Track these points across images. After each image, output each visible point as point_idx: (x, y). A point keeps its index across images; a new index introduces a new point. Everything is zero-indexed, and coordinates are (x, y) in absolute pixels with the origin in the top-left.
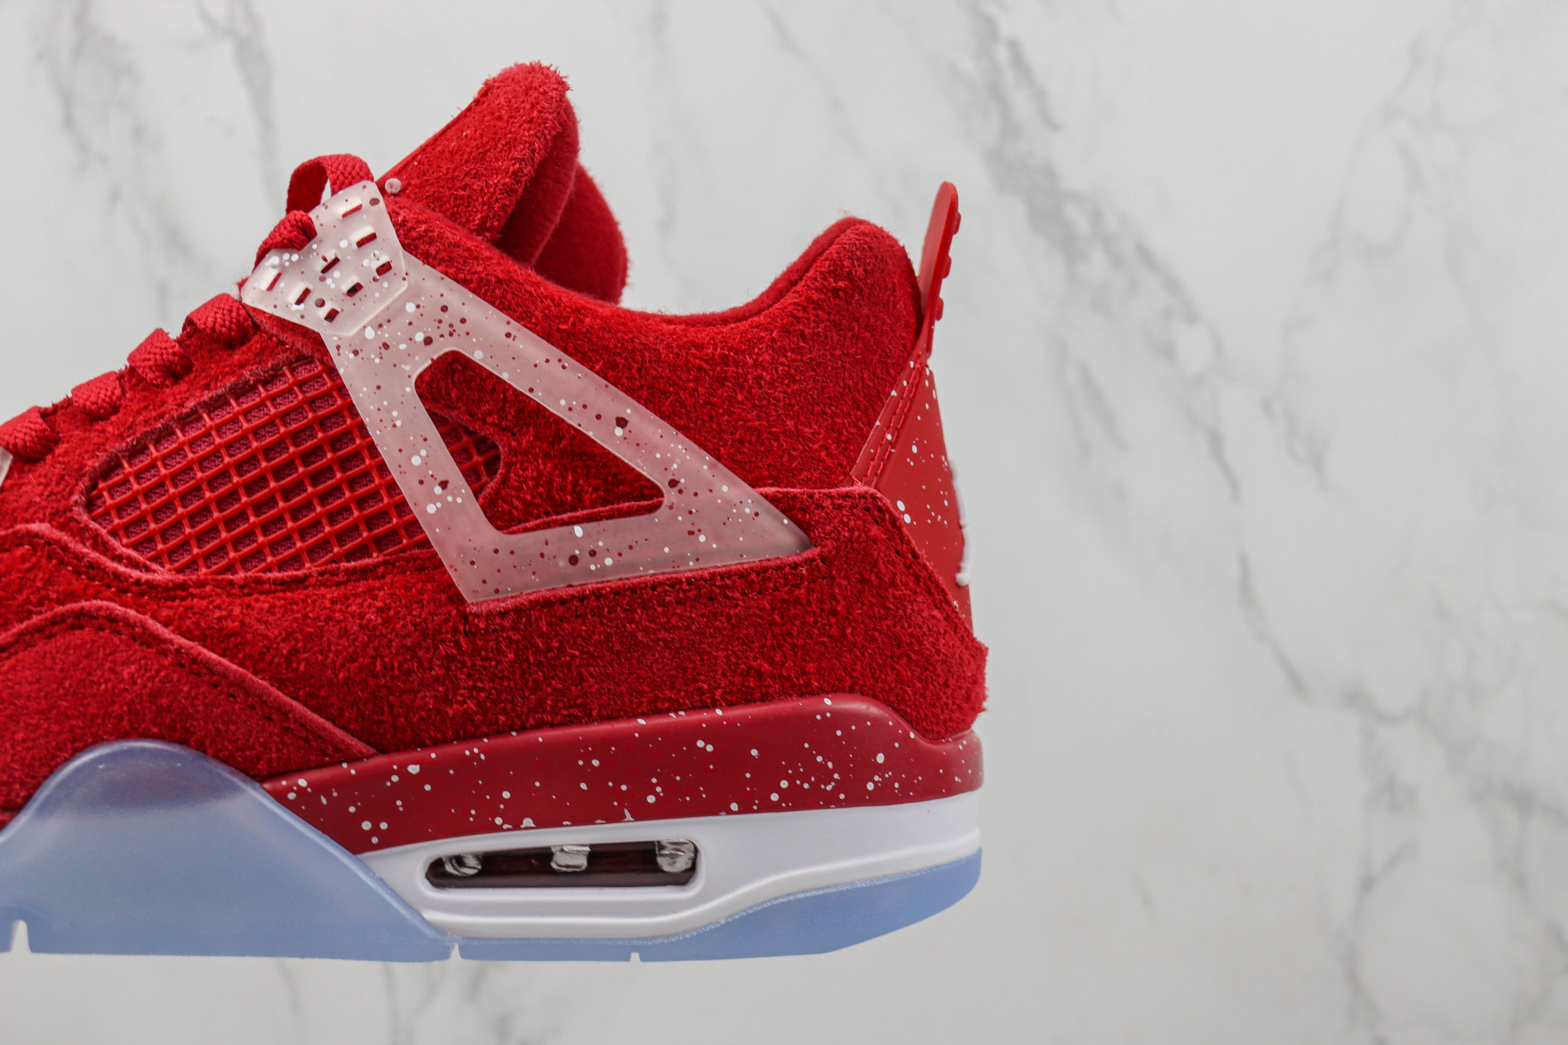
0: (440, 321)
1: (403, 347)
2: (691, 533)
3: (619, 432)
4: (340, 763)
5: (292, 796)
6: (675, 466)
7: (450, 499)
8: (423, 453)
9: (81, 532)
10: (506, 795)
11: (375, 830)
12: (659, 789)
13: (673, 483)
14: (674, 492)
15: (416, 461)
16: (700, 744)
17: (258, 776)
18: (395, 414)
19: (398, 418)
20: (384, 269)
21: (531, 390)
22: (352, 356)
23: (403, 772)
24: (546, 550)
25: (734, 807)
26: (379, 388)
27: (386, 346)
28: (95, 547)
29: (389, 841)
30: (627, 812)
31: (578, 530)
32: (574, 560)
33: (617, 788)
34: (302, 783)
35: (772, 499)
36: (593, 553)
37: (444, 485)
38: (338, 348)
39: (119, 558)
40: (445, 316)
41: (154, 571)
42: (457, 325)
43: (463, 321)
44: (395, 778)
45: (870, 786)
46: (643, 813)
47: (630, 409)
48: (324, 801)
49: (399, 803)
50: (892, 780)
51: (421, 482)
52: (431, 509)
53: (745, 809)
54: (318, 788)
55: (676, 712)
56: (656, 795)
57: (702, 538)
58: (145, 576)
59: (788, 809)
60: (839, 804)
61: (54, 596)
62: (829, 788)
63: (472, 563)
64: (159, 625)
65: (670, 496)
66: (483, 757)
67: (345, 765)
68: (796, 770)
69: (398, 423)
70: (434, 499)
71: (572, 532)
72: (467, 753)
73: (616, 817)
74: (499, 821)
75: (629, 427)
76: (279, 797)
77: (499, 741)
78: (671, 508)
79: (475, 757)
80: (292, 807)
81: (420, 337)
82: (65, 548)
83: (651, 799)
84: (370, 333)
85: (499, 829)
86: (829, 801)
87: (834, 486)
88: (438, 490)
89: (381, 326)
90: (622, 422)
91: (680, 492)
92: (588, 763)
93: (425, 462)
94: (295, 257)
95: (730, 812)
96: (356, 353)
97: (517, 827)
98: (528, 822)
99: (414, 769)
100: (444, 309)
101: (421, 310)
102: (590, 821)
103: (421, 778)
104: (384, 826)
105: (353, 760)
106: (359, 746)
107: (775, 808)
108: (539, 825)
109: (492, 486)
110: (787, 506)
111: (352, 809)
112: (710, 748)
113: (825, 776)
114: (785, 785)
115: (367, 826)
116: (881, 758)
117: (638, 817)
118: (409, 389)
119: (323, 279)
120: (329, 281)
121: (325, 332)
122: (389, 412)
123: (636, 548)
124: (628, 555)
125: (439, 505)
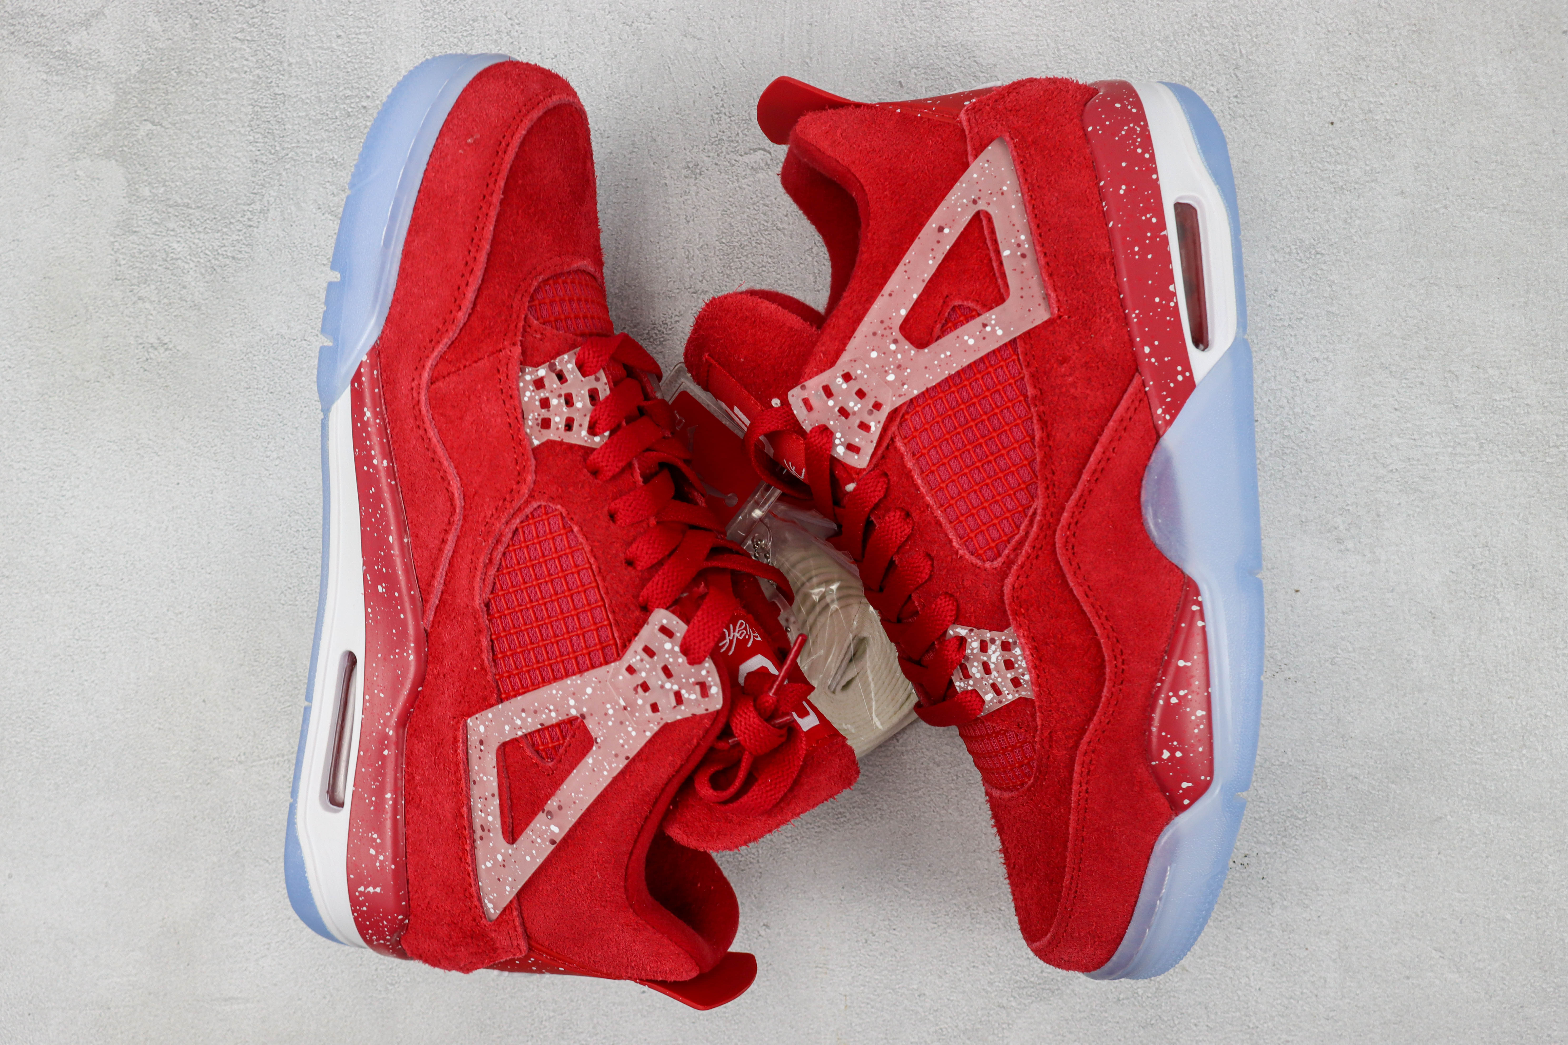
0: (883, 336)
1: (899, 356)
2: (1002, 194)
3: (946, 231)
4: (1146, 392)
5: (1168, 417)
6: (965, 201)
7: (993, 322)
8: (966, 338)
10: (1157, 300)
11: (1182, 373)
12: (1148, 216)
13: (975, 202)
14: (980, 202)
15: (971, 342)
16: (1122, 192)
17: (1159, 437)
19: (945, 354)
20: (847, 377)
21: (923, 281)
23: (1150, 356)
24: (1019, 270)
25: (1154, 176)
26: (926, 368)
28: (1021, 549)
29: (1187, 367)
30: (1163, 233)
31: (1006, 253)
32: (1023, 256)
33: (1150, 238)
34: (1160, 411)
35: (976, 157)
36: (1019, 245)
37: (985, 325)
38: (900, 396)
39: (1027, 533)
41: (1036, 509)
42: (885, 325)
43: (882, 322)
44: (1153, 360)
45: (1134, 110)
46: (1162, 225)
47: (932, 224)
48: (1169, 400)
49: (1166, 359)
51: (984, 338)
52: (1000, 332)
53: (1155, 171)
54: (1162, 402)
55: (1103, 207)
56: (1151, 217)
57: (1005, 188)
58: (1039, 511)
59: (1152, 149)
60: (1146, 125)
61: (1053, 568)
62: (1138, 129)
63: (1030, 311)
64: (1072, 497)
65: (982, 206)
66: (1137, 312)
67: (1147, 389)
68: (1130, 145)
69: (948, 353)
70: (994, 331)
71: (1008, 256)
72: (1135, 320)
73: (1165, 239)
74: (1172, 304)
75: (943, 225)
76: (1169, 423)
77: (1129, 303)
78: (989, 204)
79: (1137, 316)
80: (1173, 417)
81: (893, 347)
82: (1022, 566)
83: (1154, 220)
85: (1176, 304)
86: (1145, 128)
87: (963, 130)
88: (988, 329)
89: (886, 371)
90: (941, 229)
91: (979, 198)
92: (1137, 253)
94: (838, 435)
95: (1157, 179)
97: (1174, 294)
98: (1171, 288)
99: (1147, 350)
100: (875, 334)
101: (876, 348)
102: (1169, 253)
103: (1151, 346)
104: (1179, 368)
105: (1144, 384)
106: (1136, 381)
107: (1153, 155)
108: (1172, 281)
109: (978, 308)
110: (978, 150)
111: (1172, 385)
112: (1124, 187)
113: (1131, 131)
114: (1139, 151)
115: (1180, 378)
116: (1118, 105)
117: (1164, 228)
118: (926, 350)
119: (854, 413)
120: (856, 409)
121: (886, 410)
122: (941, 360)
123: (1014, 222)
124: (1018, 227)
125: (997, 328)
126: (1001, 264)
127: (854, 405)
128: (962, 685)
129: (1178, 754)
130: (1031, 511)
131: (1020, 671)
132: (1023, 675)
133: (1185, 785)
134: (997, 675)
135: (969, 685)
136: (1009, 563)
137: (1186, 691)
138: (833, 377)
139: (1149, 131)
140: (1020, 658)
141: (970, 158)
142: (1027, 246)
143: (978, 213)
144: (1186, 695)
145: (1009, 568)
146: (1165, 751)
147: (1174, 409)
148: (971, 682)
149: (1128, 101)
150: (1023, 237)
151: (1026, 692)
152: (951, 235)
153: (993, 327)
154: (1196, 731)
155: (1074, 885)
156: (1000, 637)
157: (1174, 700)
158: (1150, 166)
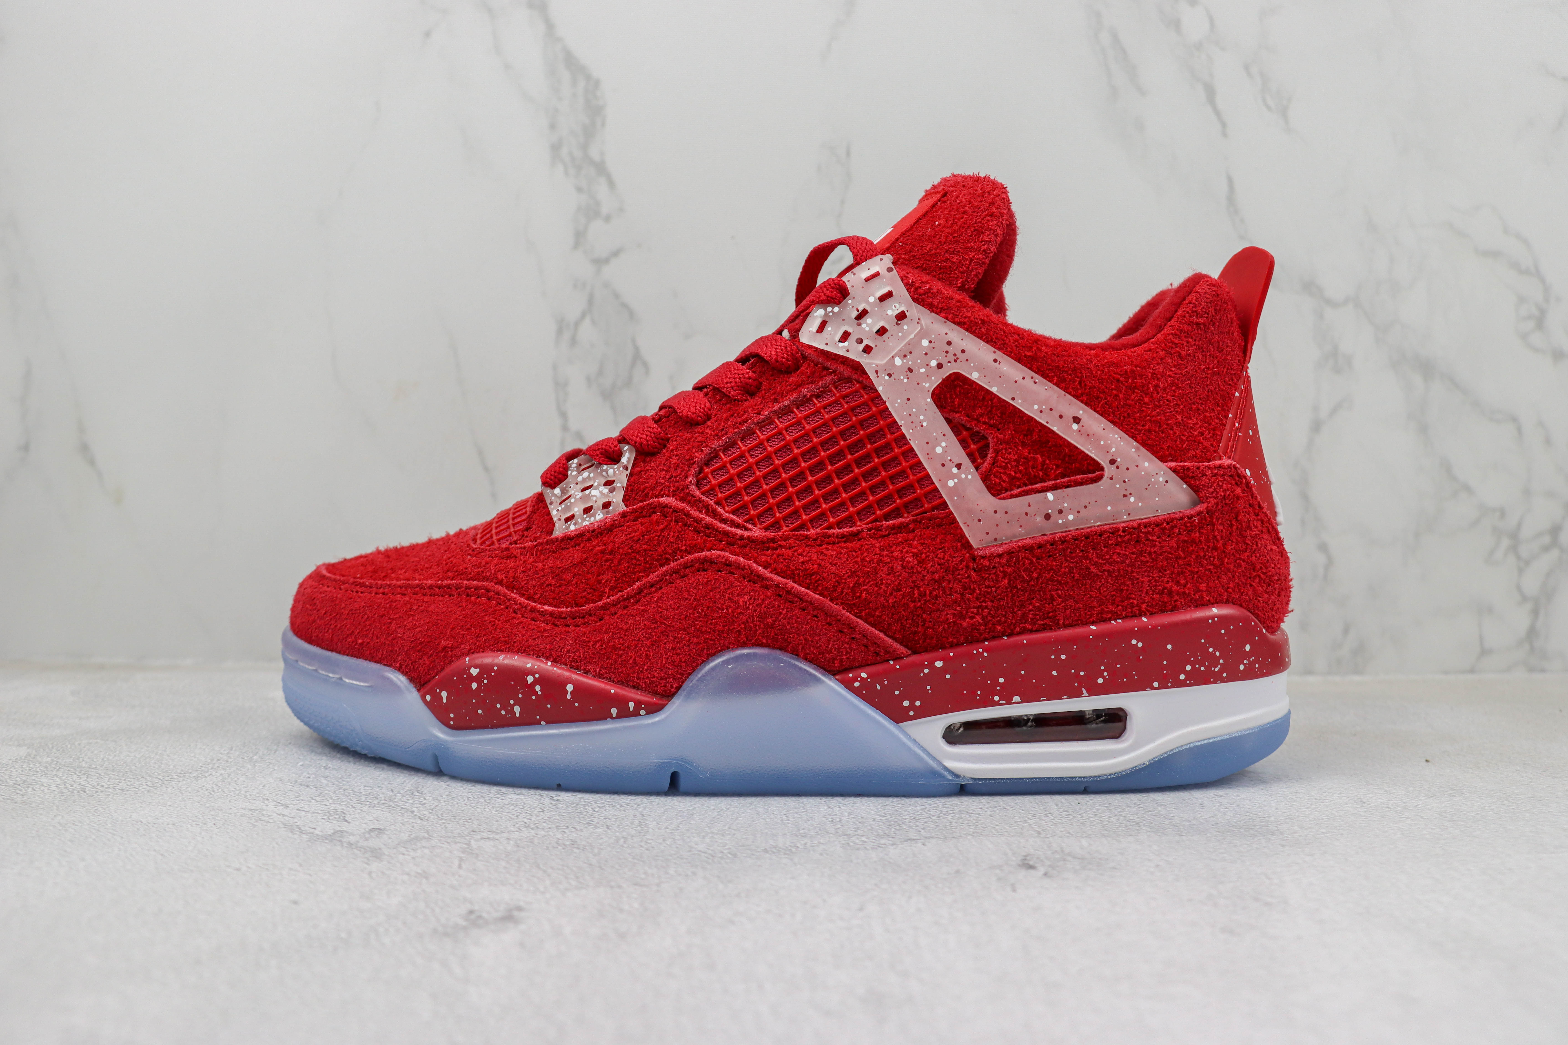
0: (947, 352)
1: (922, 370)
2: (1125, 496)
3: (1075, 426)
4: (888, 661)
5: (857, 684)
6: (1114, 450)
7: (963, 476)
8: (944, 444)
9: (695, 502)
10: (1001, 680)
11: (912, 707)
12: (1105, 674)
13: (1113, 462)
14: (1113, 467)
15: (939, 450)
16: (1134, 642)
17: (833, 672)
18: (922, 417)
19: (924, 421)
20: (901, 316)
21: (1013, 399)
22: (887, 377)
23: (931, 666)
24: (1028, 510)
25: (1156, 684)
26: (908, 400)
27: (910, 370)
28: (707, 514)
29: (922, 713)
30: (1084, 690)
31: (1050, 496)
32: (1048, 517)
33: (1077, 675)
34: (864, 675)
35: (1175, 470)
36: (1060, 512)
37: (959, 466)
38: (877, 372)
39: (724, 521)
40: (950, 348)
41: (751, 530)
42: (959, 354)
43: (963, 351)
44: (926, 671)
45: (1242, 667)
46: (1095, 691)
47: (1082, 411)
48: (878, 687)
49: (929, 687)
50: (1255, 662)
51: (943, 465)
52: (951, 483)
53: (1163, 686)
54: (874, 678)
55: (1115, 620)
56: (1104, 677)
57: (1132, 499)
58: (747, 534)
59: (1190, 685)
60: (1223, 681)
61: (684, 548)
62: (1217, 669)
63: (980, 520)
64: (760, 568)
65: (1109, 470)
66: (985, 654)
67: (891, 662)
68: (1196, 657)
69: (925, 424)
70: (953, 477)
71: (1046, 498)
72: (975, 652)
73: (1077, 694)
74: (996, 698)
75: (1081, 423)
76: (848, 685)
77: (996, 644)
78: (1111, 479)
79: (980, 655)
80: (856, 692)
81: (934, 363)
82: (688, 515)
83: (1100, 681)
84: (898, 361)
85: (997, 704)
86: (1217, 678)
87: (1210, 461)
88: (955, 470)
89: (905, 356)
90: (1077, 420)
91: (1118, 467)
92: (1058, 657)
93: (945, 451)
94: (836, 309)
95: (1153, 688)
96: (890, 375)
97: (1009, 702)
98: (1016, 699)
99: (938, 664)
100: (949, 343)
101: (933, 344)
102: (1060, 697)
103: (944, 671)
104: (918, 703)
105: (897, 659)
106: (901, 649)
107: (1183, 684)
108: (1024, 701)
109: (985, 466)
110: (1184, 475)
111: (897, 693)
112: (1140, 645)
113: (1214, 661)
114: (1188, 668)
115: (906, 703)
116: (1248, 648)
117: (1091, 693)
118: (929, 400)
119: (859, 325)
120: (864, 326)
121: (865, 361)
122: (917, 416)
123: (1089, 507)
124: (1084, 512)
125: (956, 480)
127: (870, 324)
128: (574, 465)
129: (474, 686)
130: (750, 526)
131: (580, 521)
132: (575, 524)
133: (444, 694)
134: (578, 497)
135: (573, 470)
136: (692, 501)
137: (539, 693)
138: (902, 302)
139: (1216, 683)
140: (592, 519)
141: (1173, 464)
142: (1060, 521)
144: (536, 693)
145: (688, 502)
146: (478, 670)
147: (867, 694)
148: (575, 473)
150: (1071, 517)
151: (559, 530)
153: (958, 476)
154: (498, 706)
156: (617, 498)
157: (530, 679)
158: (1169, 681)
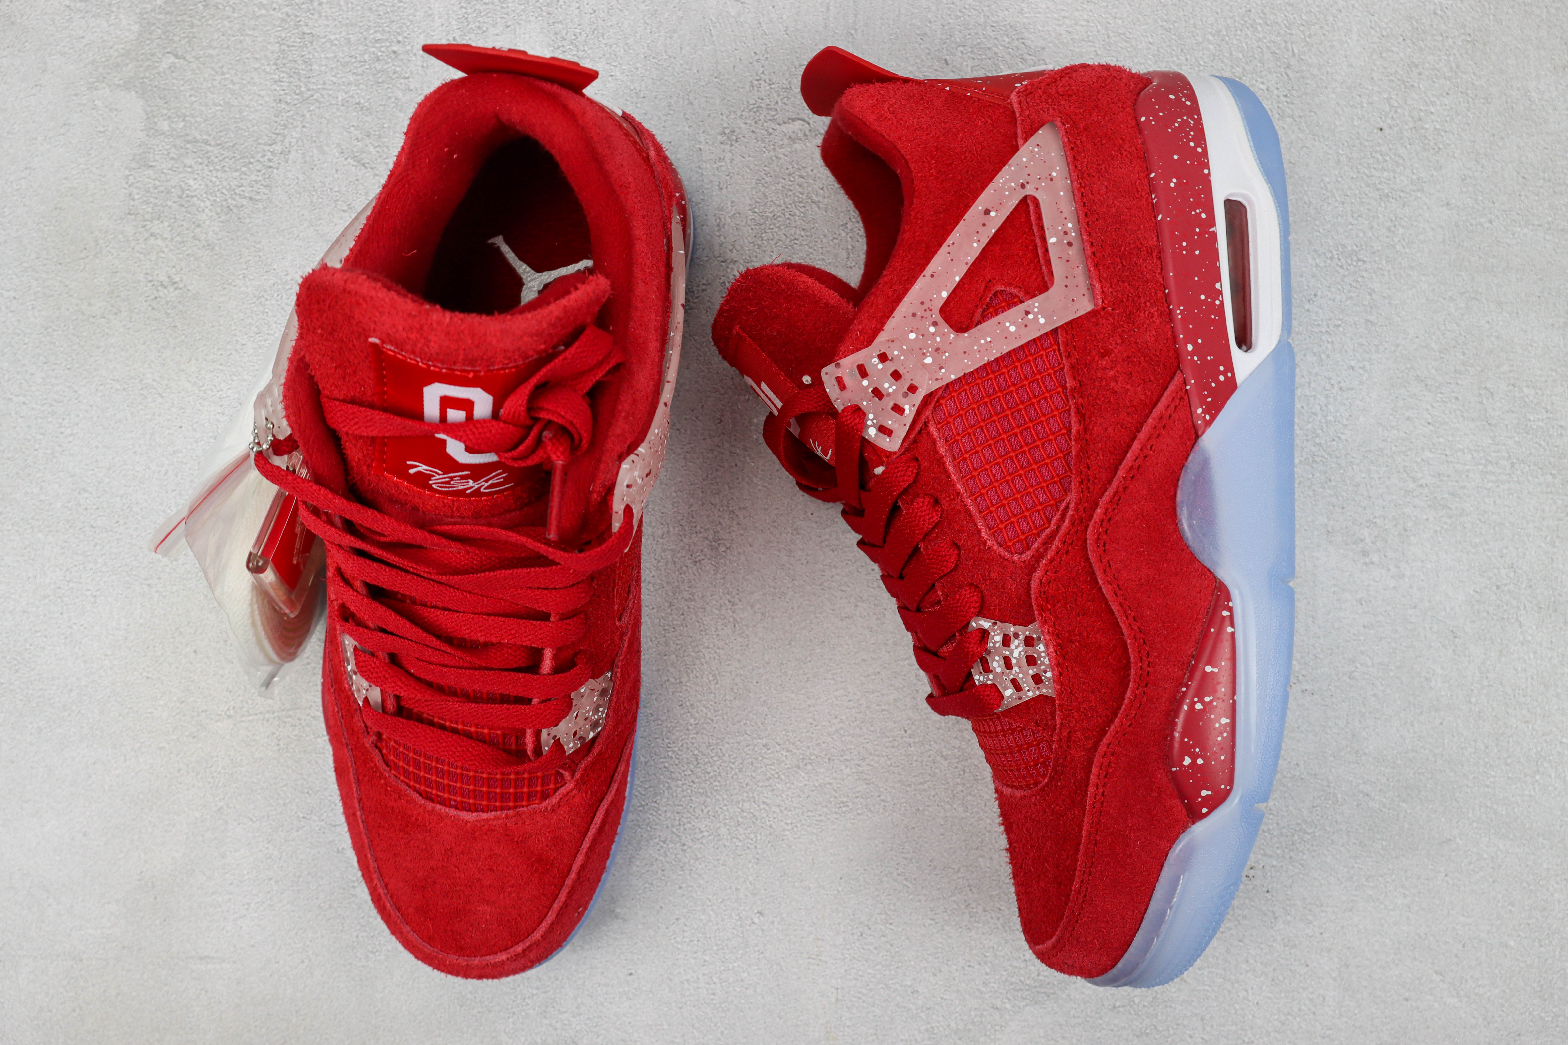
0: (922, 317)
1: (938, 339)
2: (1051, 179)
3: (993, 214)
4: (1187, 390)
5: (1208, 417)
8: (1008, 324)
9: (1039, 554)
11: (1224, 373)
12: (1198, 211)
13: (1023, 186)
14: (1028, 187)
15: (1013, 329)
16: (1172, 185)
17: (1197, 437)
19: (985, 340)
20: (883, 358)
21: (967, 264)
23: (1192, 354)
24: (1064, 259)
25: (1206, 171)
26: (965, 352)
28: (1051, 543)
29: (1230, 367)
30: (1211, 230)
31: (1052, 240)
32: (1070, 244)
33: (1199, 234)
34: (1200, 411)
35: (1026, 140)
36: (1066, 233)
37: (1027, 313)
38: (937, 380)
39: (1058, 528)
41: (1068, 504)
42: (925, 306)
43: (922, 303)
44: (1196, 358)
45: (1188, 103)
46: (1211, 221)
47: (979, 206)
48: (1209, 399)
49: (1209, 358)
51: (1026, 326)
52: (1042, 321)
53: (1207, 166)
54: (1203, 402)
55: (1152, 199)
56: (1201, 213)
57: (1054, 174)
58: (1072, 506)
59: (1205, 144)
60: (1200, 118)
62: (1192, 122)
63: (1073, 300)
64: (1107, 493)
65: (1029, 190)
66: (1182, 308)
67: (1188, 387)
68: (1183, 137)
69: (989, 339)
70: (1036, 319)
71: (1054, 244)
72: (1180, 316)
73: (1214, 236)
74: (1218, 302)
75: (990, 208)
76: (1208, 424)
77: (1174, 298)
78: (1037, 189)
79: (1182, 312)
80: (1213, 418)
81: (932, 329)
82: (1051, 561)
83: (1203, 216)
85: (1222, 302)
86: (1199, 122)
87: (1014, 112)
88: (1031, 316)
89: (924, 354)
90: (987, 212)
91: (1028, 183)
92: (1185, 248)
94: (871, 416)
95: (1209, 174)
97: (1220, 292)
98: (1218, 286)
99: (1190, 347)
102: (1217, 250)
103: (1195, 344)
104: (1222, 368)
105: (1185, 383)
106: (1177, 379)
107: (1205, 150)
108: (1219, 280)
109: (1021, 294)
110: (1029, 133)
111: (1213, 385)
112: (1174, 180)
113: (1185, 124)
114: (1192, 144)
115: (1222, 378)
116: (1172, 97)
117: (1213, 224)
118: (966, 335)
119: (889, 395)
120: (891, 390)
121: (921, 393)
122: (981, 345)
123: (1062, 209)
124: (1065, 214)
125: (1040, 316)
126: (1046, 251)
127: (888, 386)
128: (982, 678)
129: (1200, 761)
130: (1064, 504)
131: (1043, 667)
132: (1045, 672)
133: (1204, 793)
134: (1018, 671)
135: (988, 679)
136: (1038, 557)
137: (1211, 698)
138: (869, 356)
139: (1202, 125)
140: (1043, 654)
141: (1020, 141)
142: (1073, 234)
143: (1025, 198)
144: (1211, 701)
145: (1038, 562)
146: (1186, 757)
147: (1214, 410)
148: (991, 677)
149: (1183, 93)
150: (1070, 225)
151: (1047, 690)
152: (997, 218)
153: (1036, 315)
154: (1219, 739)
155: (1083, 889)
156: (1024, 632)
157: (1199, 706)
158: (1202, 161)
